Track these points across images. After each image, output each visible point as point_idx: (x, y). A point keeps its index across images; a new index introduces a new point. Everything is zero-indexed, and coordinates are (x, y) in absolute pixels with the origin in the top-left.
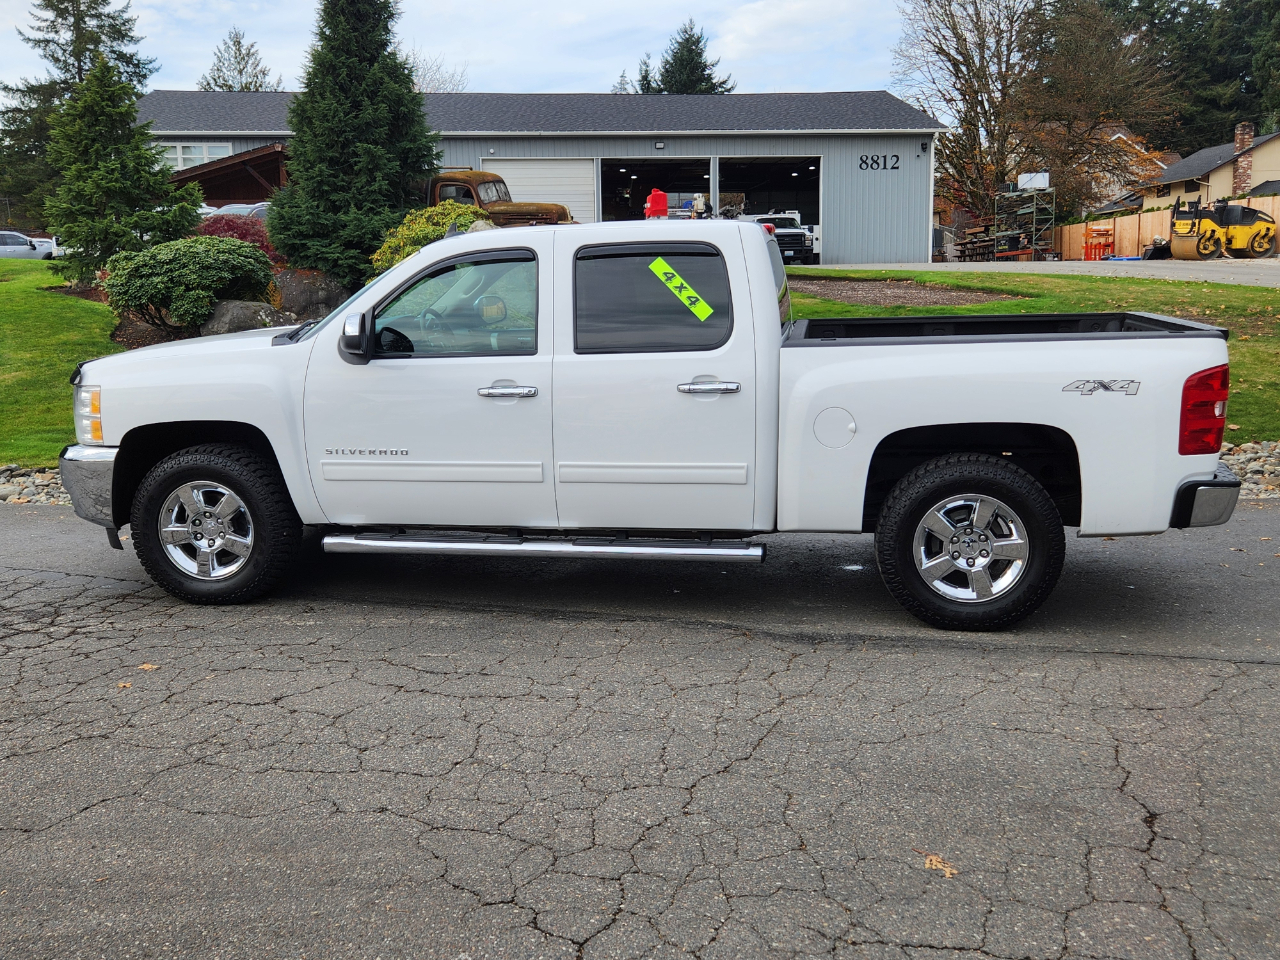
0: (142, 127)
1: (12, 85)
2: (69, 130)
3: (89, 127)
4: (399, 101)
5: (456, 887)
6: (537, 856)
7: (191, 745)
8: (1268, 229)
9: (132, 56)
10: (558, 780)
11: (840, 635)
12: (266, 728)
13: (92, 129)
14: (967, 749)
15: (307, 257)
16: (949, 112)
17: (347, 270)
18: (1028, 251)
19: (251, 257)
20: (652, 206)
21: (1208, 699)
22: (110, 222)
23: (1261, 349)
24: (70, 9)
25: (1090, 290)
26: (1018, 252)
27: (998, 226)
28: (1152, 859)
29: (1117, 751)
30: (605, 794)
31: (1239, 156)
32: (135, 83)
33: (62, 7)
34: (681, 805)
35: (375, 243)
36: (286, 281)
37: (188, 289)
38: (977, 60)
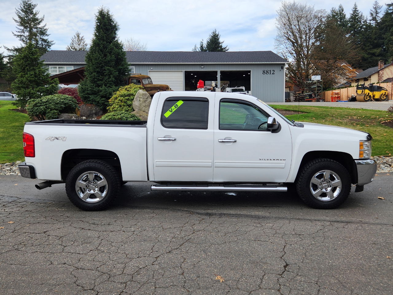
0: (41, 62)
1: (10, 48)
2: (19, 63)
3: (25, 62)
4: (118, 54)
5: (77, 285)
6: (105, 277)
7: (15, 245)
8: (385, 93)
9: (46, 40)
10: (120, 255)
11: (219, 213)
12: (39, 240)
13: (26, 62)
14: (242, 246)
15: (90, 100)
16: (292, 57)
17: (101, 104)
18: (315, 99)
19: (71, 101)
20: (199, 85)
21: (318, 232)
22: (31, 90)
23: (371, 129)
24: (28, 26)
25: (325, 111)
26: (312, 99)
27: (306, 91)
28: (282, 277)
29: (285, 247)
30: (131, 259)
31: (380, 70)
32: (47, 48)
33: (26, 25)
34: (153, 262)
35: (110, 96)
36: (83, 108)
37: (51, 110)
38: (299, 42)
